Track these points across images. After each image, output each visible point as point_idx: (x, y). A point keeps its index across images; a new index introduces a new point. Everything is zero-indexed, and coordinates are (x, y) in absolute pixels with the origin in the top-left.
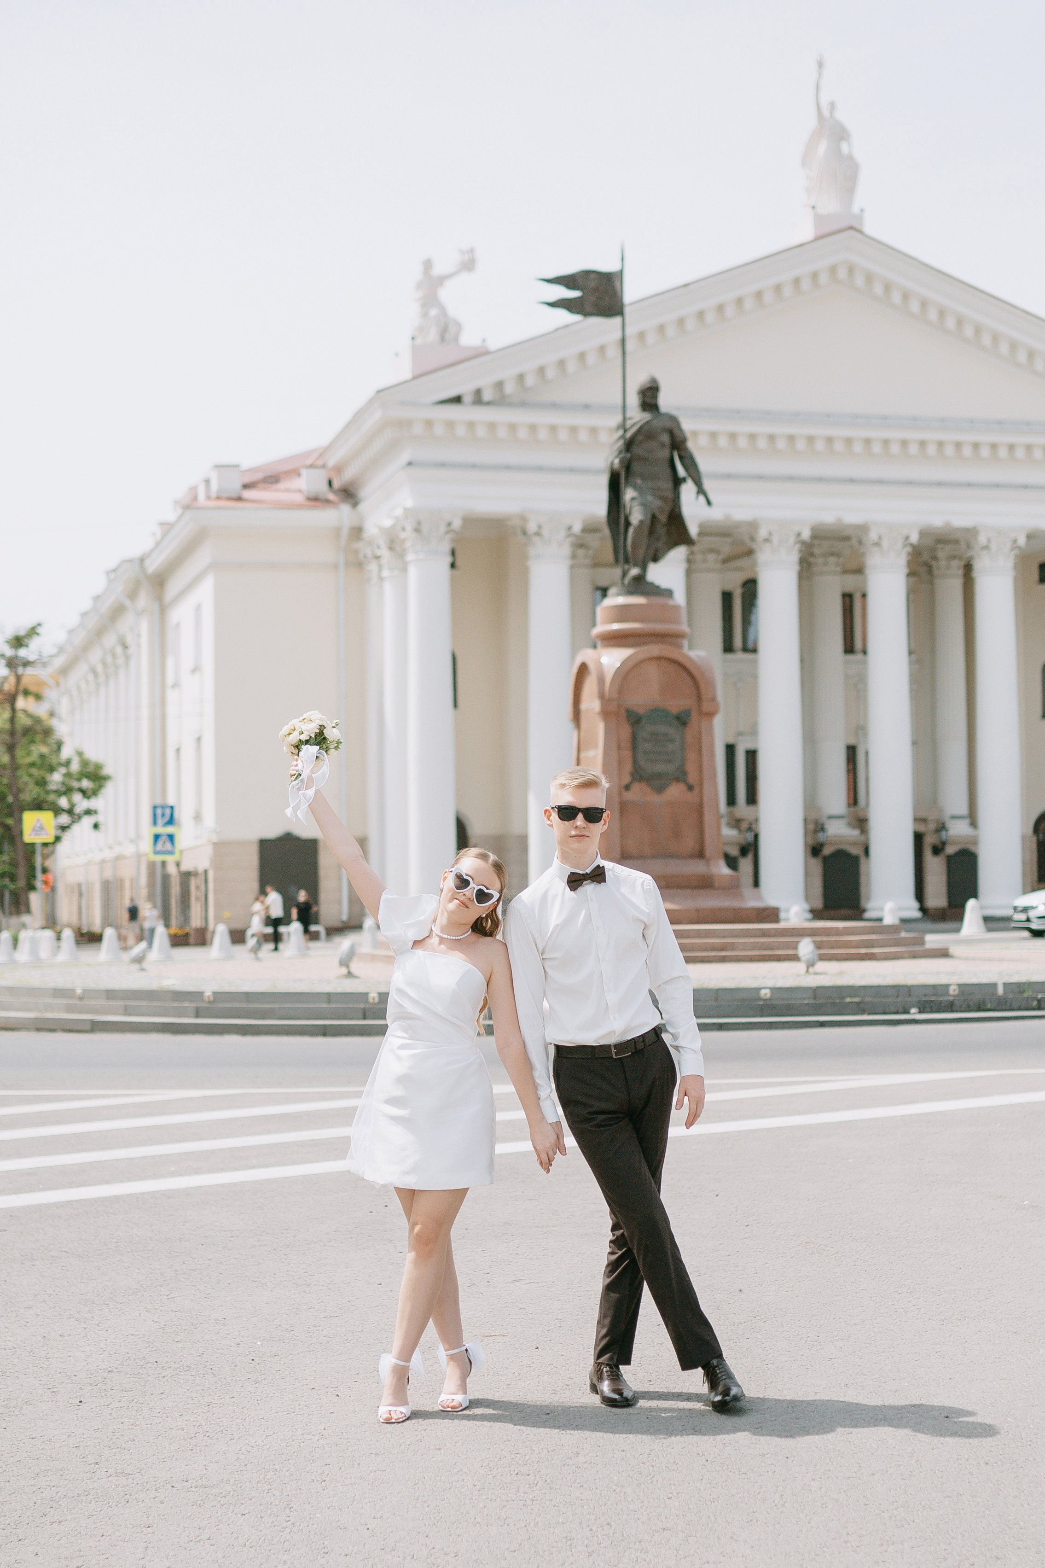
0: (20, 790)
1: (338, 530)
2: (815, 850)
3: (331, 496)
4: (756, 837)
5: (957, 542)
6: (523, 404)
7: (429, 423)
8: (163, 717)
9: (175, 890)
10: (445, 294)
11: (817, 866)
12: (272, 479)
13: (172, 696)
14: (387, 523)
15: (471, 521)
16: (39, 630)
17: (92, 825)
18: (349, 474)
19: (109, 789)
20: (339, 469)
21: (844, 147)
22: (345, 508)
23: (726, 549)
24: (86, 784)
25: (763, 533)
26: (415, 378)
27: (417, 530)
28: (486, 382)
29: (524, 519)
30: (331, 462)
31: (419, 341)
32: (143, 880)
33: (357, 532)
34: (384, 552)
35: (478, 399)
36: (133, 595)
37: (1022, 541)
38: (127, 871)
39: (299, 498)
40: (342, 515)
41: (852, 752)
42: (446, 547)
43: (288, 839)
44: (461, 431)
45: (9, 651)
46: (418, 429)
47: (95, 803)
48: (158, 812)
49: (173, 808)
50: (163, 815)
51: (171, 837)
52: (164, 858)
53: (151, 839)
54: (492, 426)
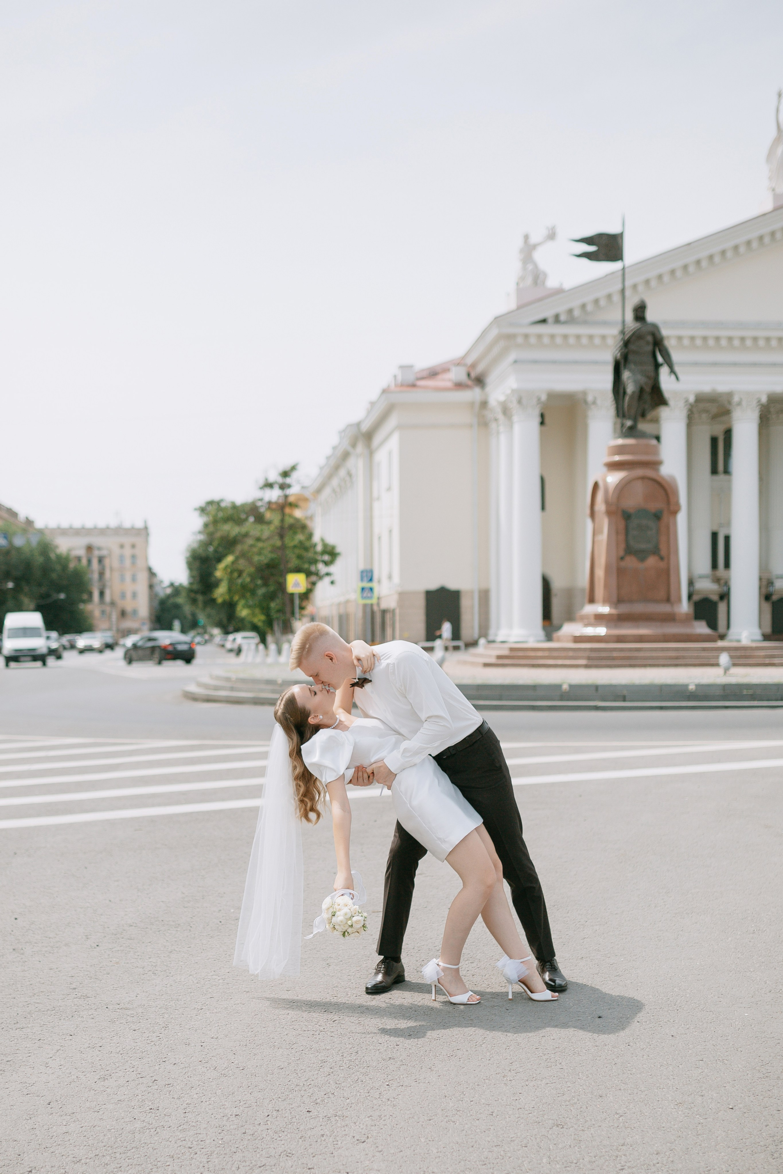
0: (287, 562)
1: (472, 404)
2: (767, 597)
3: (470, 383)
4: (729, 589)
6: (585, 323)
7: (526, 336)
8: (371, 518)
9: (378, 620)
11: (767, 608)
12: (433, 373)
13: (376, 505)
14: (502, 398)
15: (553, 396)
16: (297, 467)
17: (329, 582)
18: (480, 369)
19: (339, 561)
20: (473, 366)
22: (477, 390)
23: (714, 410)
24: (326, 558)
25: (736, 399)
26: (518, 308)
27: (520, 402)
28: (561, 309)
29: (585, 393)
30: (470, 361)
31: (520, 286)
32: (360, 614)
33: (484, 404)
34: (501, 417)
35: (557, 319)
36: (354, 445)
38: (351, 609)
39: (450, 385)
40: (474, 394)
42: (536, 413)
43: (445, 591)
44: (546, 340)
45: (280, 480)
46: (520, 340)
47: (332, 569)
48: (365, 574)
49: (371, 571)
50: (367, 576)
51: (371, 589)
52: (368, 602)
53: (359, 591)
54: (565, 337)
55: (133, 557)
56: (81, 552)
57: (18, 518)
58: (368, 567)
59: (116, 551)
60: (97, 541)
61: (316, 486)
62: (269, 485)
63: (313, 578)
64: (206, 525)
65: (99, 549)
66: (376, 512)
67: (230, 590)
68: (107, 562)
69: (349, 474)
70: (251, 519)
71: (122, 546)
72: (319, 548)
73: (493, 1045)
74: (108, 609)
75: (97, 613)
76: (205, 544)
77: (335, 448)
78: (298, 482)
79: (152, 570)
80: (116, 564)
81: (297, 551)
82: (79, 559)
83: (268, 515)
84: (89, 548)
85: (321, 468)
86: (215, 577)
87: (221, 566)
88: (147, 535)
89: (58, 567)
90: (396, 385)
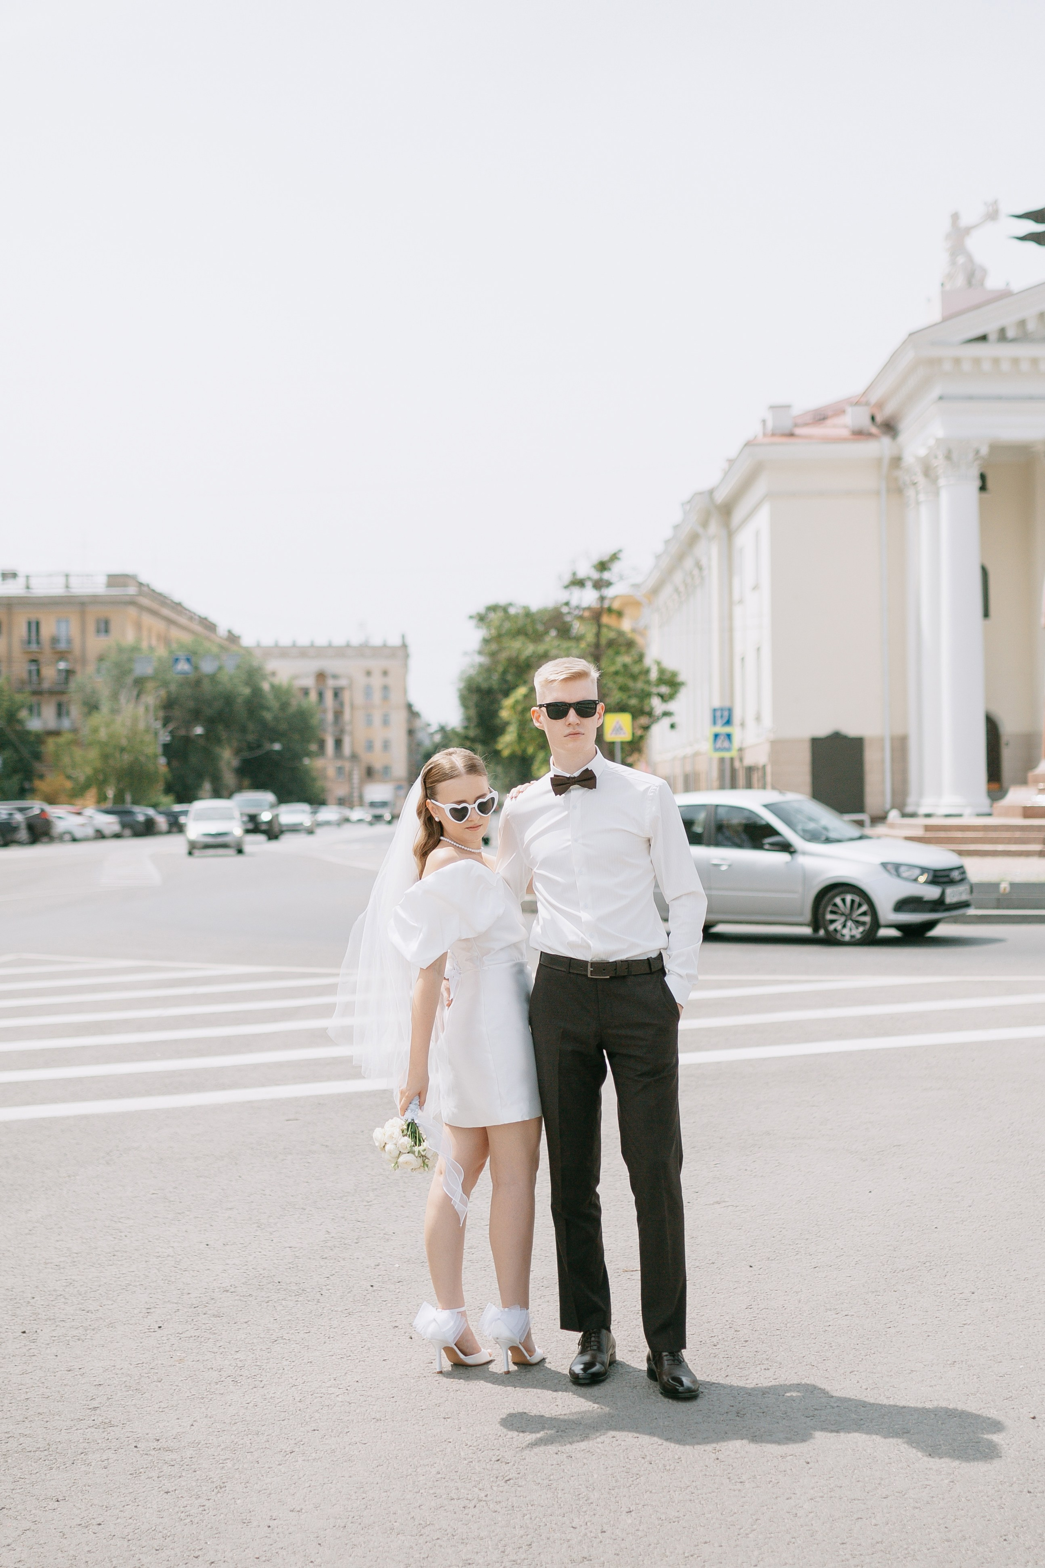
1: (879, 461)
3: (874, 430)
7: (957, 361)
8: (731, 630)
10: (972, 243)
12: (820, 417)
13: (738, 611)
14: (922, 452)
15: (996, 448)
16: (621, 555)
17: (668, 726)
18: (889, 410)
19: (683, 695)
20: (880, 405)
22: (886, 441)
24: (664, 689)
26: (945, 319)
27: (948, 457)
28: (1010, 320)
30: (874, 398)
31: (948, 287)
33: (897, 461)
34: (921, 479)
35: (1002, 336)
36: (705, 524)
39: (845, 433)
40: (882, 446)
42: (975, 473)
43: (837, 738)
44: (987, 366)
45: (595, 575)
46: (947, 366)
47: (671, 706)
48: (718, 714)
49: (730, 710)
50: (722, 716)
51: (729, 736)
52: (727, 755)
53: (711, 738)
54: (1016, 361)
55: (385, 688)
56: (309, 682)
57: (217, 631)
58: (727, 704)
59: (361, 680)
60: (330, 665)
61: (650, 584)
62: (578, 583)
63: (644, 720)
64: (486, 641)
65: (335, 677)
66: (738, 623)
67: (520, 738)
68: (346, 696)
69: (699, 566)
70: (553, 633)
71: (369, 673)
72: (654, 675)
73: (769, 1535)
74: (347, 765)
75: (331, 772)
76: (488, 670)
77: (676, 527)
78: (621, 578)
79: (413, 708)
80: (359, 699)
81: (620, 680)
82: (306, 692)
83: (577, 627)
84: (321, 676)
85: (658, 557)
86: (501, 719)
87: (508, 702)
88: (407, 656)
89: (274, 704)
90: (765, 435)
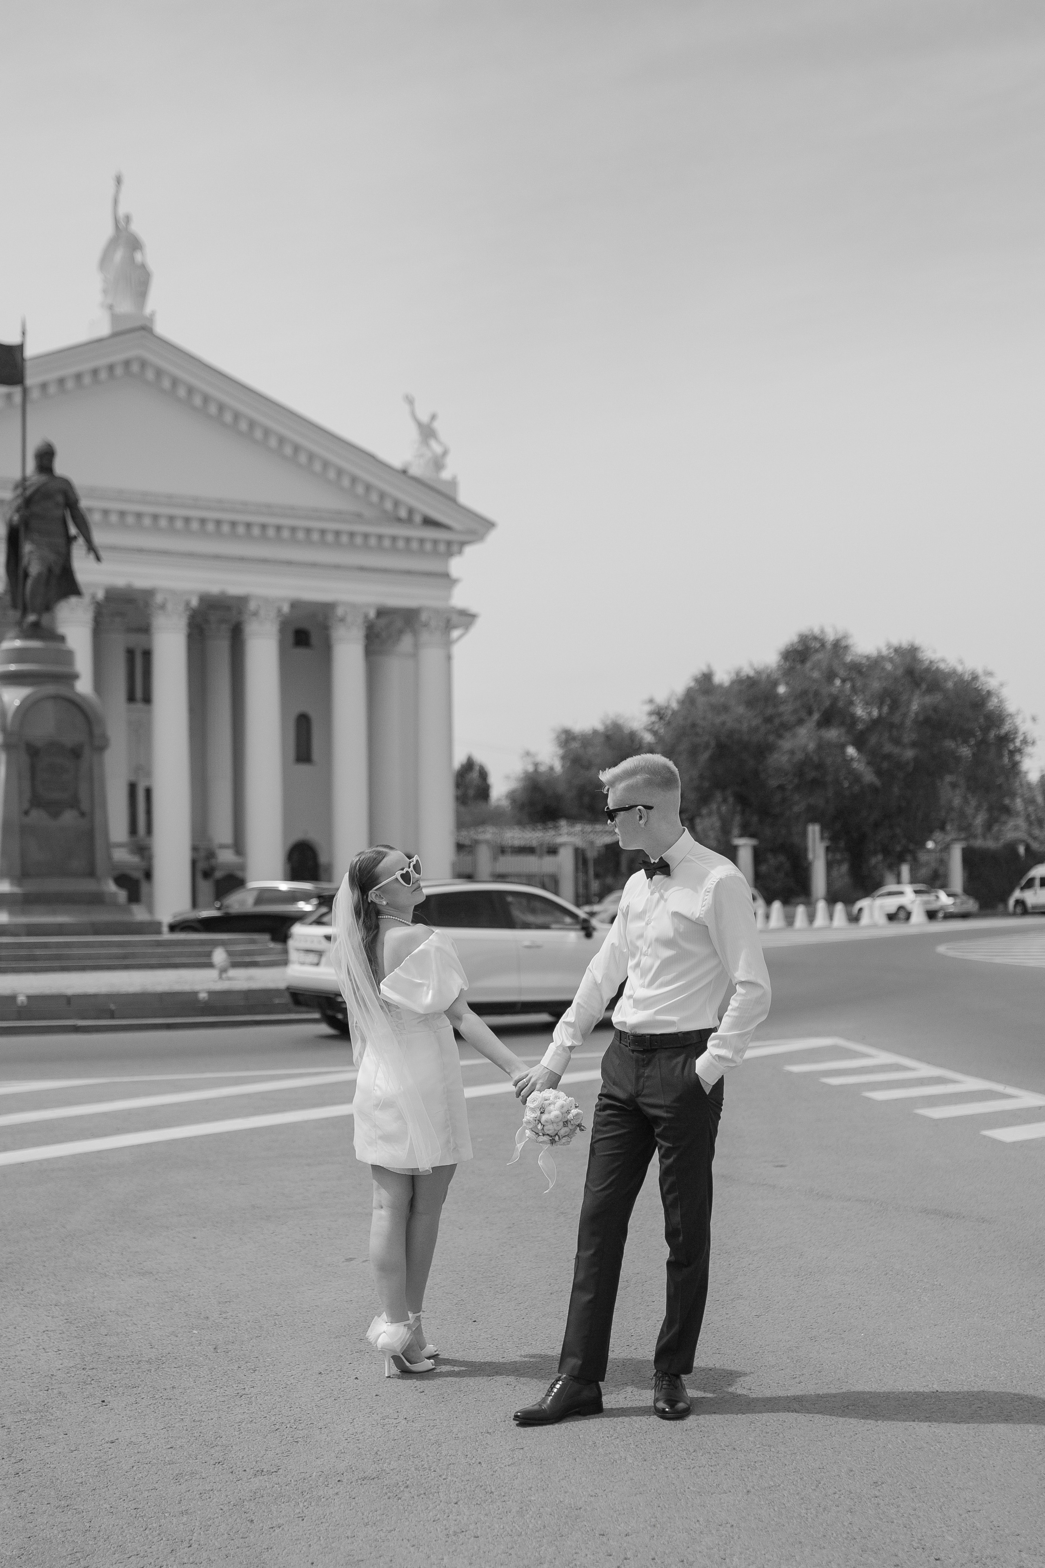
5: (228, 608)
21: (138, 257)
37: (286, 609)
41: (132, 788)
